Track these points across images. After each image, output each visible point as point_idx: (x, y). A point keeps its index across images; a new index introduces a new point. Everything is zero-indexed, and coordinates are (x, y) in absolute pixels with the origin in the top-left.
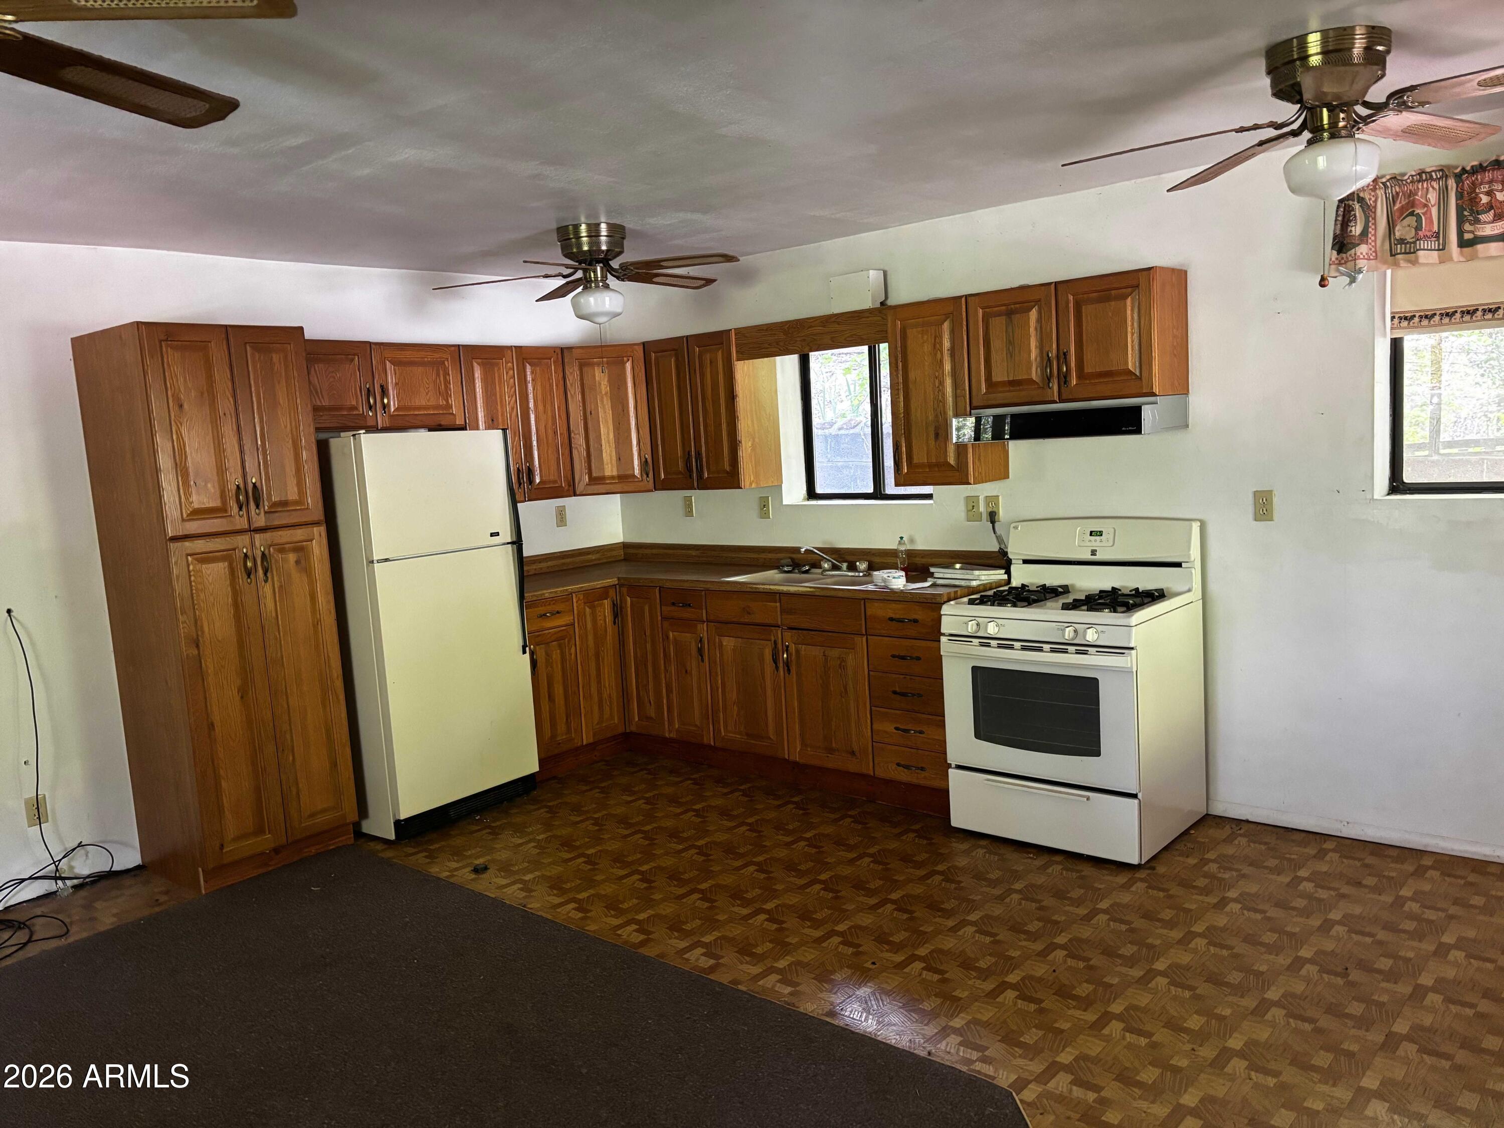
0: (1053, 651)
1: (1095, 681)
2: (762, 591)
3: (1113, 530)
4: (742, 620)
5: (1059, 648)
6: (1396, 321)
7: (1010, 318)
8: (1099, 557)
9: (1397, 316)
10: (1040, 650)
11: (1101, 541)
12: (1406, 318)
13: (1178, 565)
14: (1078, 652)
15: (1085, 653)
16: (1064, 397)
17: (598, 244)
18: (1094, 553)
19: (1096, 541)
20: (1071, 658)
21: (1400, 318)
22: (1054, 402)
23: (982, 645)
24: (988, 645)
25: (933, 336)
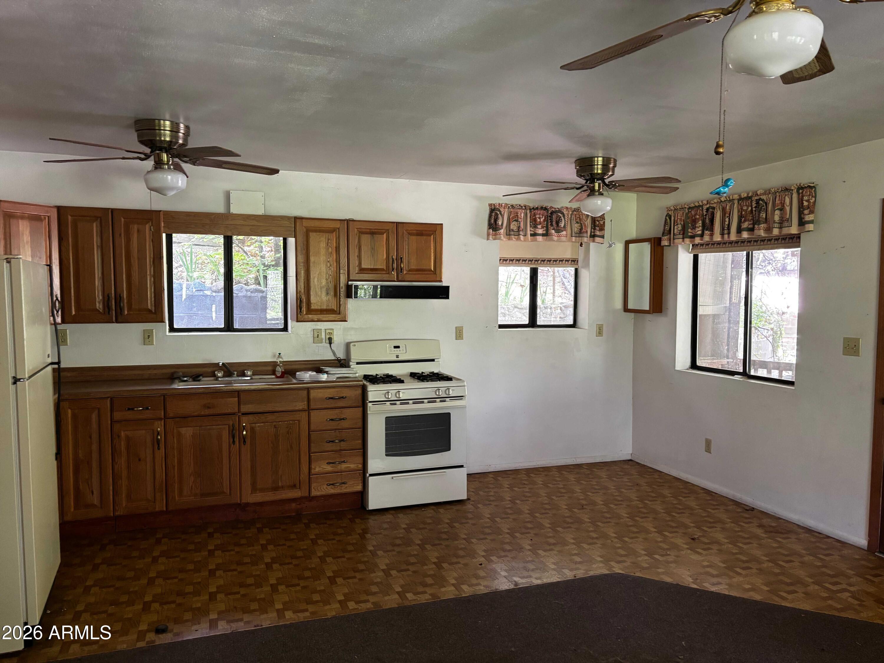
0: (429, 402)
1: (449, 414)
2: (225, 390)
3: (404, 346)
4: (203, 413)
5: (432, 400)
6: (502, 261)
7: (373, 236)
8: (400, 358)
9: (502, 259)
10: (423, 402)
11: (400, 351)
12: (505, 260)
13: (433, 360)
14: (441, 401)
15: (444, 401)
16: (400, 279)
17: (177, 138)
18: (397, 356)
19: (397, 351)
20: (438, 404)
21: (503, 260)
22: (394, 281)
23: (391, 404)
24: (395, 404)
25: (327, 239)
